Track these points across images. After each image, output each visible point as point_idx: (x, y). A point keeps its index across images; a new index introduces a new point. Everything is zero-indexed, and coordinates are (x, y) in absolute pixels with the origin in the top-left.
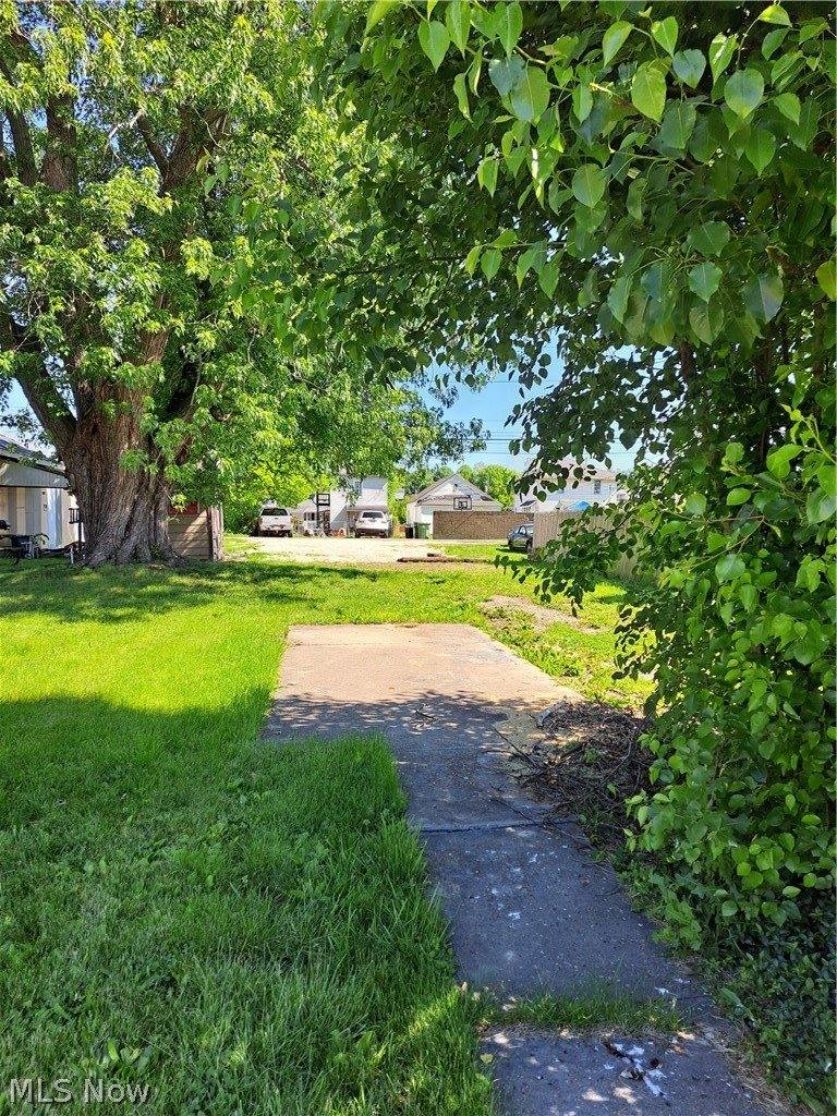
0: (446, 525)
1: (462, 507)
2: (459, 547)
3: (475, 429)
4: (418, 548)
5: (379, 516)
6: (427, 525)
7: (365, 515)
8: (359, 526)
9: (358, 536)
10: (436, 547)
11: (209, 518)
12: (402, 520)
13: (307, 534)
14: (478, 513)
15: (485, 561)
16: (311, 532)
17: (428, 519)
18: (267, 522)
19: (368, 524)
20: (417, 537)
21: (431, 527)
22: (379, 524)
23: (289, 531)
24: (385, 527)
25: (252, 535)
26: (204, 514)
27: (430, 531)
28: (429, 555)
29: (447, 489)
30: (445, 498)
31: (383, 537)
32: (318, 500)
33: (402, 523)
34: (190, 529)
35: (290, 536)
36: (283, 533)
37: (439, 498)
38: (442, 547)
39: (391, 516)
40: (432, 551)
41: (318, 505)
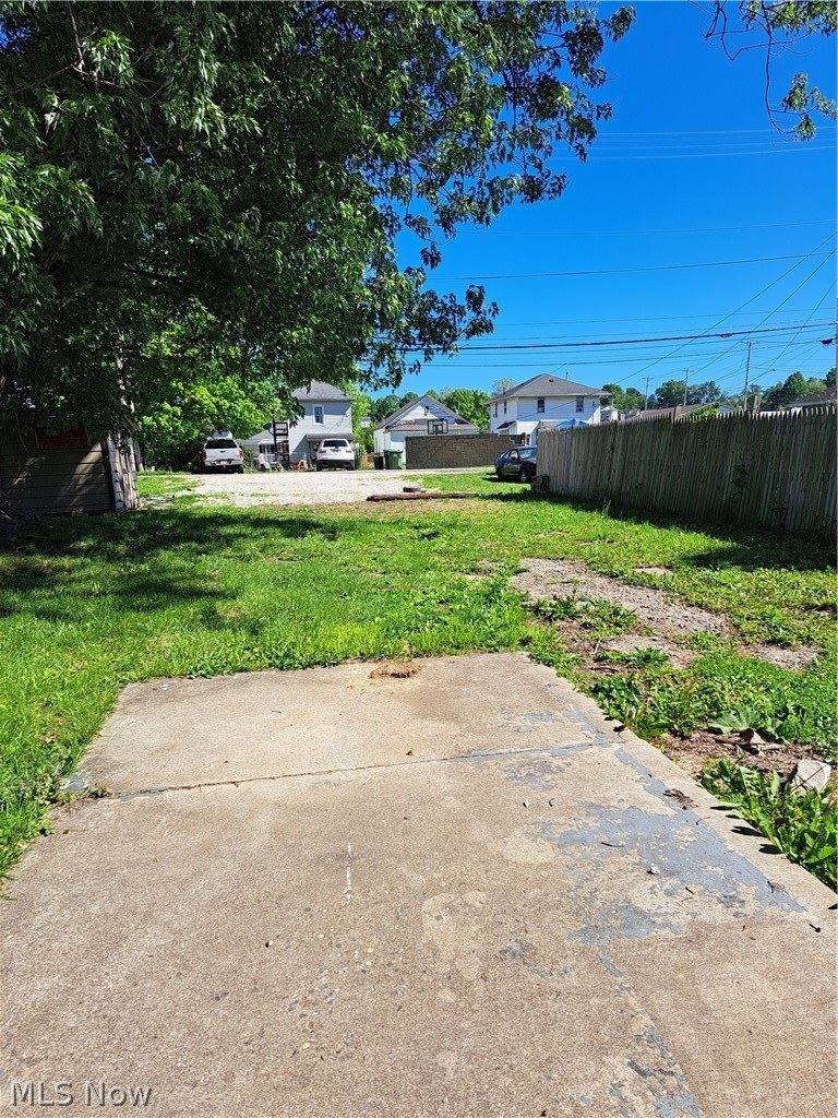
0: (422, 452)
1: (437, 432)
2: (439, 478)
3: (475, 300)
4: (391, 482)
5: (343, 444)
6: (399, 453)
7: (327, 444)
8: (321, 457)
9: (319, 469)
10: (413, 478)
11: (105, 452)
12: (370, 449)
13: (263, 469)
14: (457, 437)
15: (477, 495)
16: (267, 466)
17: (400, 446)
18: (213, 455)
19: (330, 454)
20: (388, 468)
21: (404, 456)
22: (344, 454)
23: (239, 466)
24: (351, 457)
25: (194, 472)
26: (99, 448)
27: (403, 459)
28: (406, 490)
29: (418, 413)
30: (417, 422)
31: (349, 469)
32: (275, 430)
33: (369, 452)
34: (81, 468)
35: (241, 472)
36: (233, 469)
37: (408, 423)
38: (420, 478)
39: (357, 445)
40: (409, 484)
41: (275, 435)
